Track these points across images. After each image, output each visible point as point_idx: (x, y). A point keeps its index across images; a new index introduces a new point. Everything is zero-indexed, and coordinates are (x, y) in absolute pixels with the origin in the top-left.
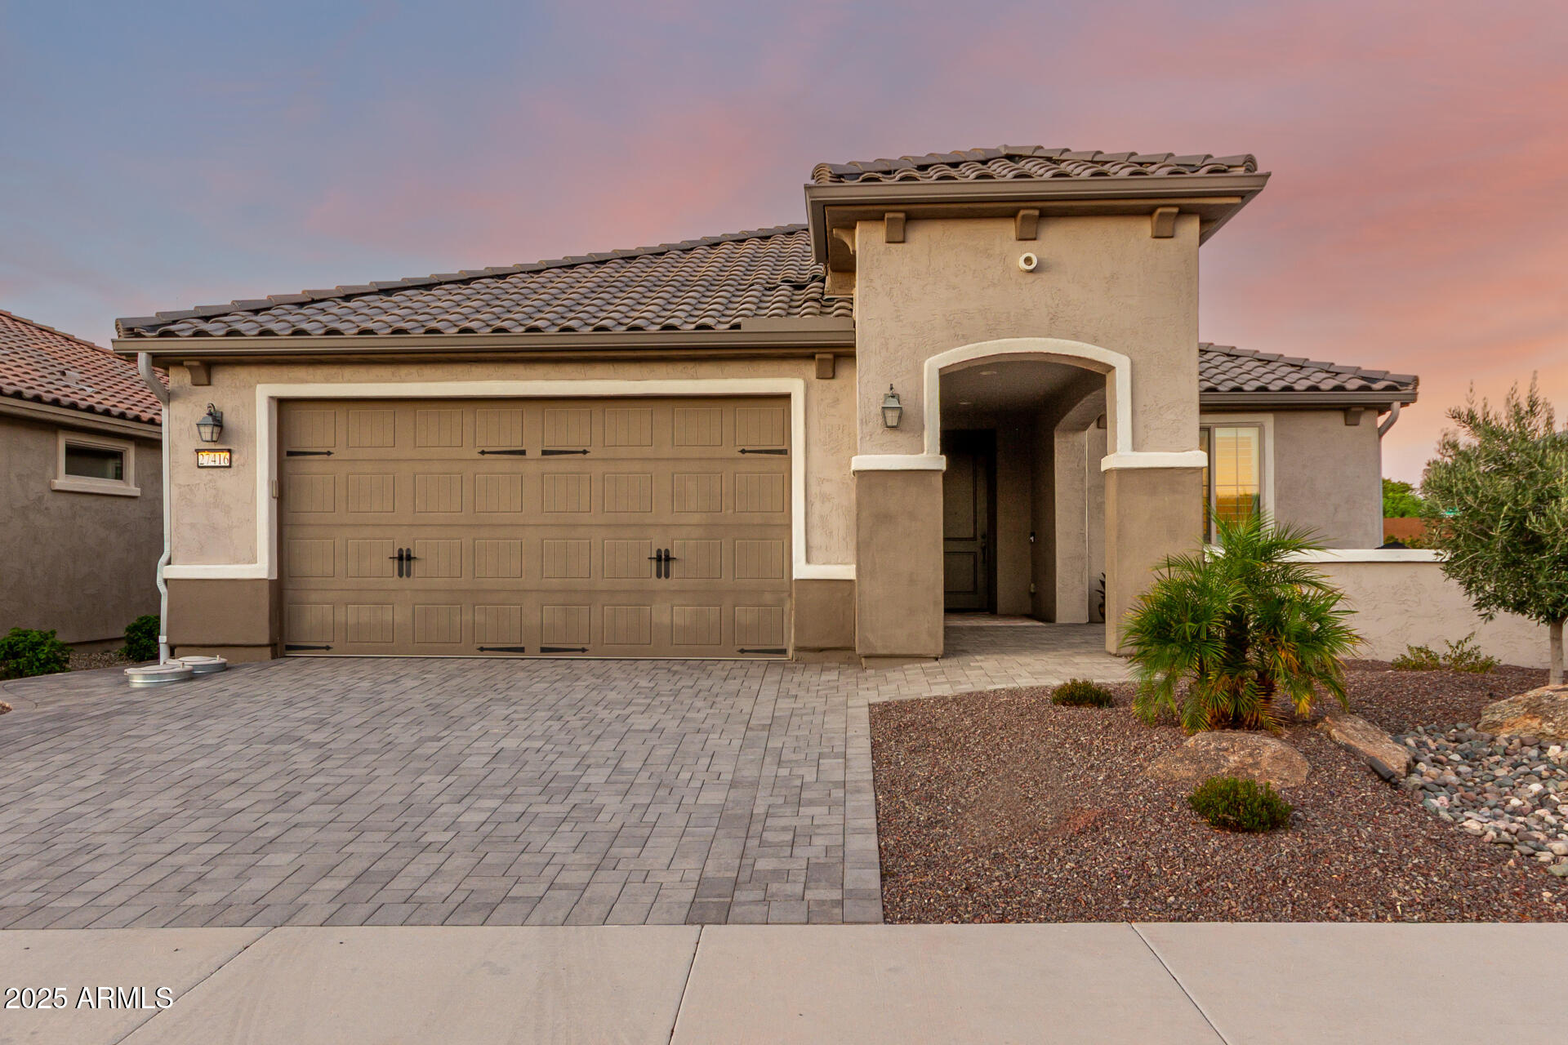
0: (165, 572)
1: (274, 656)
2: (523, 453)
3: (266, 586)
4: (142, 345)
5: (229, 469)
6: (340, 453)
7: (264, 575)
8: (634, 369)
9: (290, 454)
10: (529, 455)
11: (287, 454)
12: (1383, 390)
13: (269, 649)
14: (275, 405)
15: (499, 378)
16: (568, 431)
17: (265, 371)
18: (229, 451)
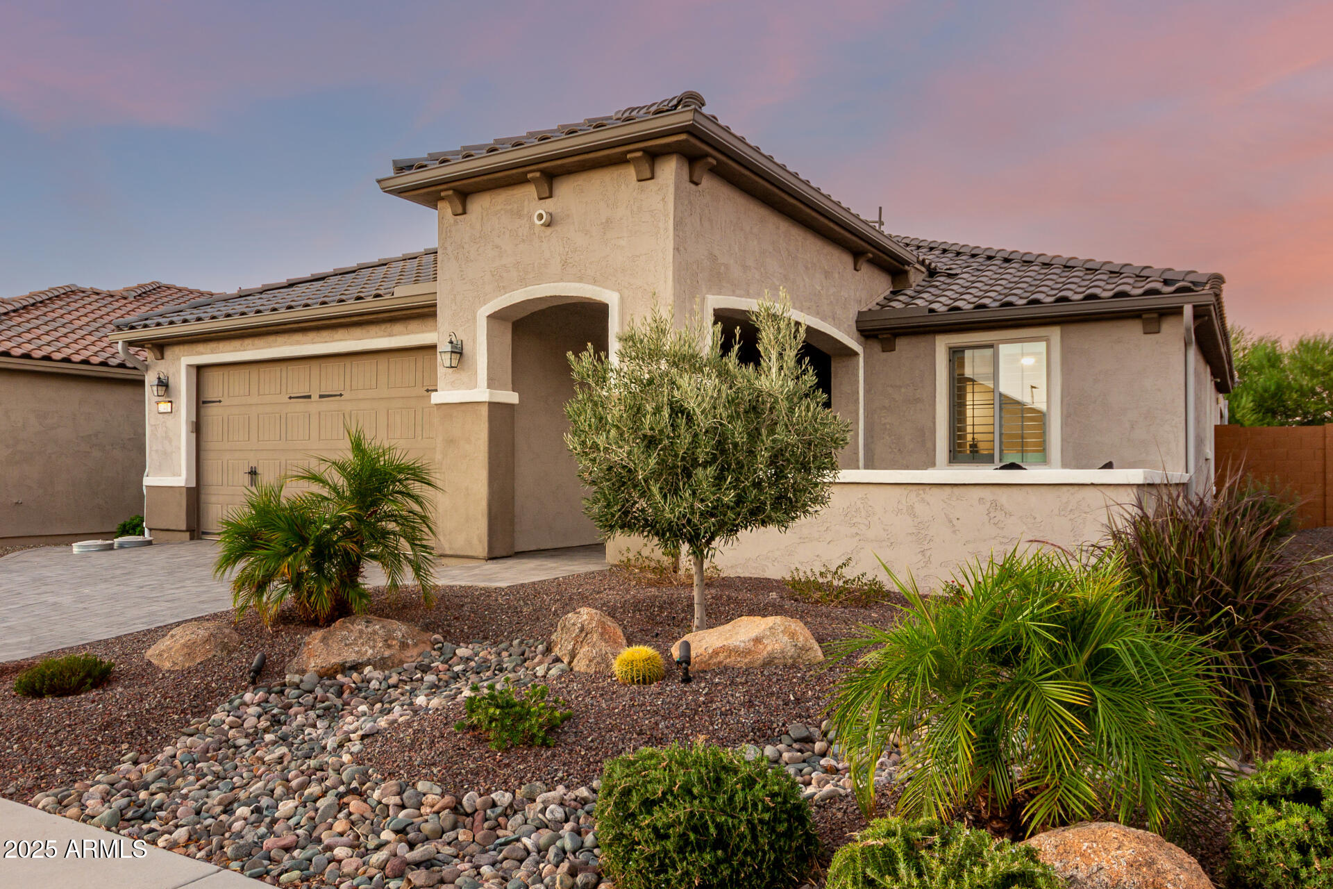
0: (148, 481)
1: (192, 538)
2: (309, 397)
3: (185, 490)
4: (120, 336)
5: (171, 416)
6: (225, 402)
7: (182, 483)
8: (357, 332)
9: (204, 402)
10: (312, 399)
11: (201, 402)
12: (1175, 292)
13: (188, 534)
14: (194, 372)
15: (291, 344)
16: (332, 378)
17: (186, 348)
18: (170, 402)
